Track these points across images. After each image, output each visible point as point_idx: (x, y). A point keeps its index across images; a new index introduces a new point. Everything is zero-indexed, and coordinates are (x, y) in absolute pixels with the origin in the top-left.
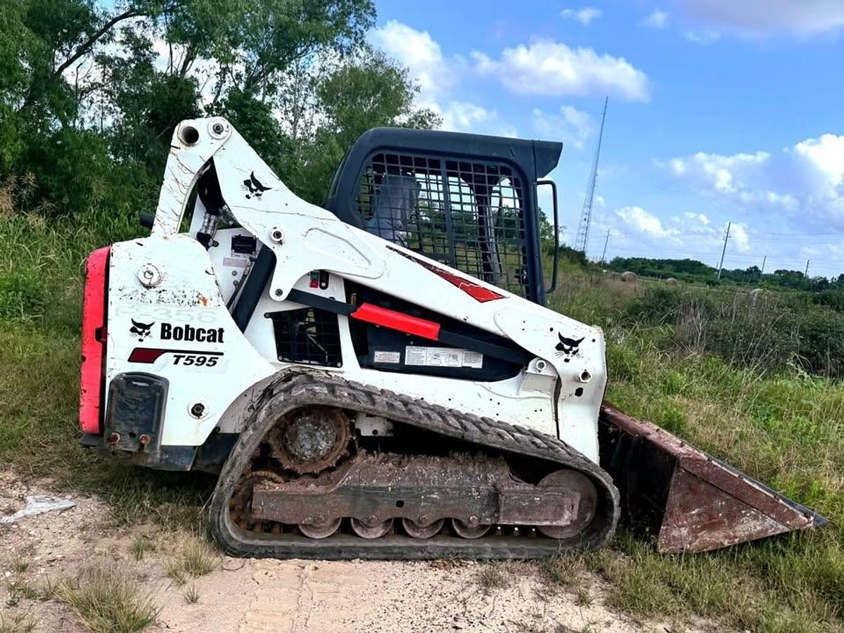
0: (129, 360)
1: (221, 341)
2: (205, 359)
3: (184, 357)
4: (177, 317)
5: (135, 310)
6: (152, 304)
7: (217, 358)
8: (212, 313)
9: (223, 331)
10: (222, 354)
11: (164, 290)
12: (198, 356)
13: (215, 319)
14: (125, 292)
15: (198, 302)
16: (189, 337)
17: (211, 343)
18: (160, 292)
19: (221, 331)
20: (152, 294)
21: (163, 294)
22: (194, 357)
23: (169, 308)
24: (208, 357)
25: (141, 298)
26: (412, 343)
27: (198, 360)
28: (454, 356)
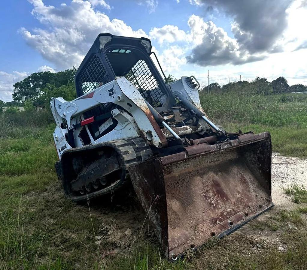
1: (66, 147)
13: (64, 142)
15: (62, 140)
26: (99, 126)
28: (107, 124)
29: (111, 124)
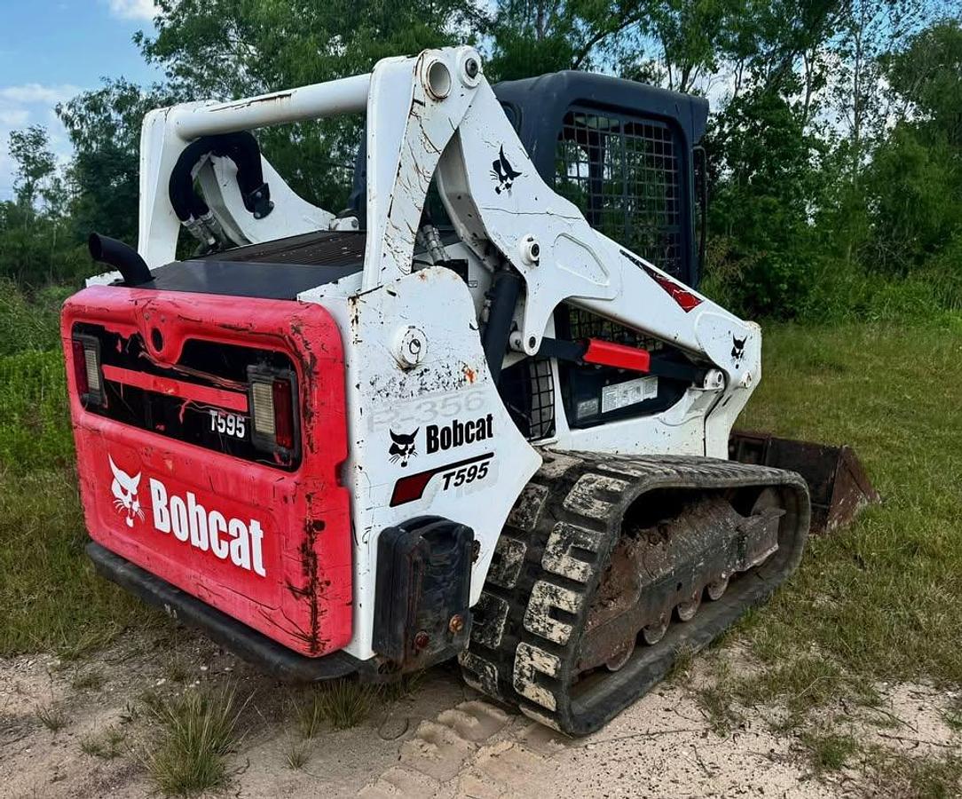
0: (392, 505)
1: (490, 435)
2: (475, 467)
3: (454, 474)
4: (443, 411)
5: (392, 415)
6: (414, 397)
7: (487, 463)
8: (480, 393)
9: (492, 418)
10: (491, 455)
11: (426, 370)
12: (468, 466)
13: (482, 402)
14: (379, 385)
15: (465, 380)
16: (458, 441)
17: (481, 441)
18: (422, 374)
19: (490, 418)
20: (413, 381)
21: (426, 377)
22: (465, 470)
23: (434, 399)
24: (478, 464)
25: (400, 392)
26: (607, 382)
27: (469, 475)
28: (638, 389)
29: (651, 398)
